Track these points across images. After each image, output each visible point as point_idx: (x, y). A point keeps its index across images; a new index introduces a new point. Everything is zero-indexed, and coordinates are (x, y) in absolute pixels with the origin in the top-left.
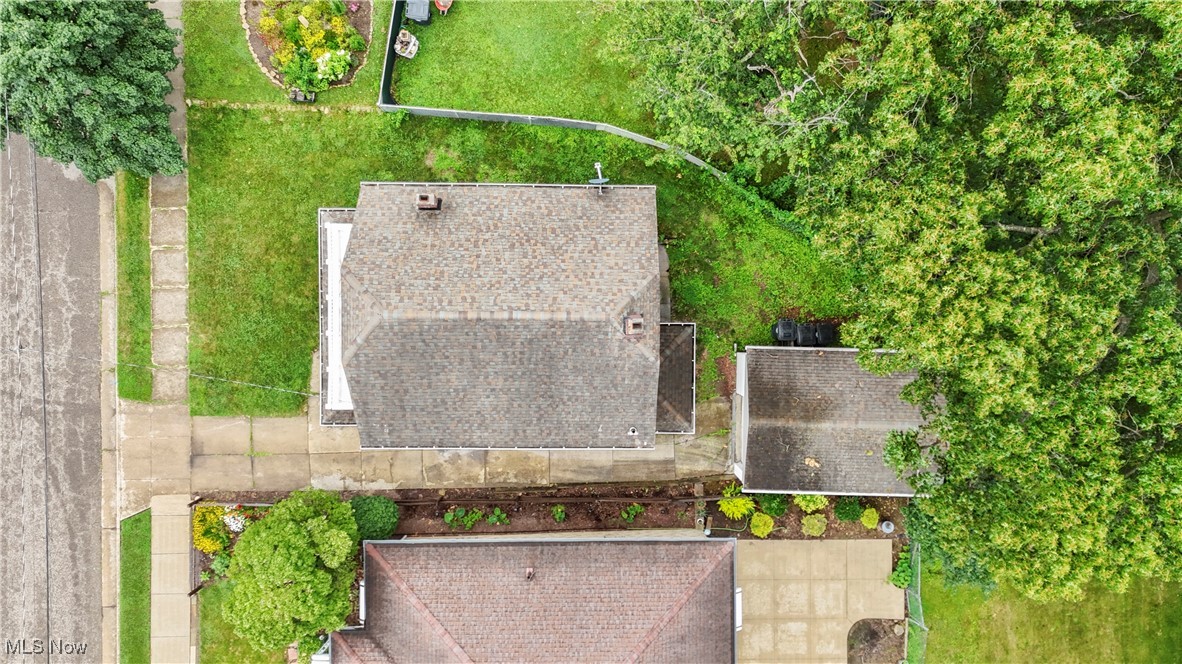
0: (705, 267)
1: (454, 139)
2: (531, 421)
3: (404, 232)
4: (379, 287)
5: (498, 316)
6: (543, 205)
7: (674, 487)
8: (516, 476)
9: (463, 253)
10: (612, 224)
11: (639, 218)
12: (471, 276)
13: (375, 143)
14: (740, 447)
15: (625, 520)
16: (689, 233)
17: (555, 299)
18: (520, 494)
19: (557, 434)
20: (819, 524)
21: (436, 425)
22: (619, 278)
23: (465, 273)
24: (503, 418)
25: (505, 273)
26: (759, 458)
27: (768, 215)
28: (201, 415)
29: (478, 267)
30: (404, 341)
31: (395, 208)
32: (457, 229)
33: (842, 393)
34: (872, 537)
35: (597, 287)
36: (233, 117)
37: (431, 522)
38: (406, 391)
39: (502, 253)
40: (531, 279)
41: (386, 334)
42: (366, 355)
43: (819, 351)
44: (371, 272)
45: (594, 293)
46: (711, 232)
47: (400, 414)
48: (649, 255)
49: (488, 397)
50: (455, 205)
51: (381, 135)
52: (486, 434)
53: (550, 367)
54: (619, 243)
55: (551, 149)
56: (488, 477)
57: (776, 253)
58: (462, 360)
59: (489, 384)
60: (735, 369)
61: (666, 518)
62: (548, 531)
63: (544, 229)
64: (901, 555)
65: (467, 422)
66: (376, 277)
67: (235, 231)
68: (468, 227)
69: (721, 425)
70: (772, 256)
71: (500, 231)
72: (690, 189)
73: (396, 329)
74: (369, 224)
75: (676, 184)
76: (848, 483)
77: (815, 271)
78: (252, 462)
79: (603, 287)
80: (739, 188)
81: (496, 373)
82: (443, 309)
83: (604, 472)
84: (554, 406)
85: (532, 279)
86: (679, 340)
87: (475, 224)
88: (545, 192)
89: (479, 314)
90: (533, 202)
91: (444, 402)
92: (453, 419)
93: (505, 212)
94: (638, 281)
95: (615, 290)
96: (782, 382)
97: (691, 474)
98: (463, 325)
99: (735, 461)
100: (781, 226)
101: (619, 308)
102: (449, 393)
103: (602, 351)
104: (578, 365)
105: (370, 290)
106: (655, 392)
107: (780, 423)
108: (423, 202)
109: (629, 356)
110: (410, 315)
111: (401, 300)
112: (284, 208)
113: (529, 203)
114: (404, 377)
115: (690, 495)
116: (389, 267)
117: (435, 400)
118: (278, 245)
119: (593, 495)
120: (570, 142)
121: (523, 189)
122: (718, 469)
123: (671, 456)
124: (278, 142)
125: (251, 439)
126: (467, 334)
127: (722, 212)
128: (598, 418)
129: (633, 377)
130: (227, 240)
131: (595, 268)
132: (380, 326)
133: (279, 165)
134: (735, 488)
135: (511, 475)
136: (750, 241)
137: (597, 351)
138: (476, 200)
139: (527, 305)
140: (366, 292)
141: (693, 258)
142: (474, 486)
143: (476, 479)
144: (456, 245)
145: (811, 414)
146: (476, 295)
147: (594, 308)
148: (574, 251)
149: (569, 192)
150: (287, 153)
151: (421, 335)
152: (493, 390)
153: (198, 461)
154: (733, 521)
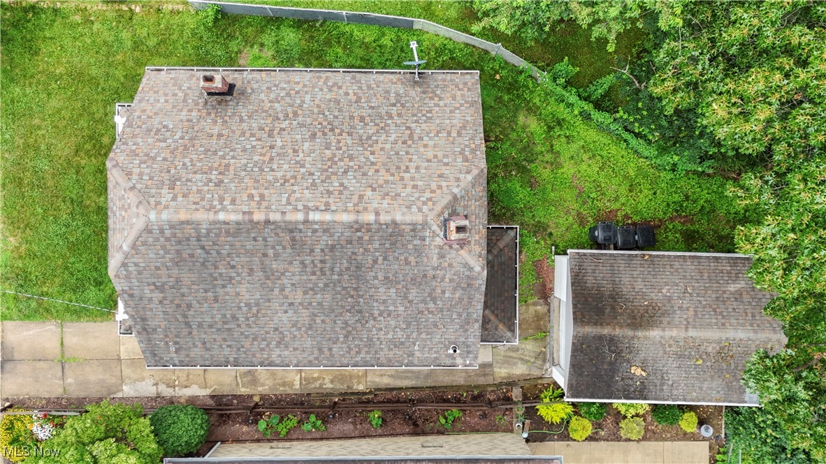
0: (523, 170)
1: (268, 38)
2: (338, 339)
3: (188, 121)
4: (150, 182)
5: (290, 217)
6: (351, 92)
7: (492, 391)
8: (332, 382)
9: (254, 143)
10: (430, 112)
11: (462, 105)
12: (261, 170)
13: (187, 43)
14: (558, 350)
15: (443, 425)
16: (507, 136)
17: (361, 197)
18: (337, 400)
19: (367, 353)
20: (638, 428)
21: (229, 343)
22: (439, 172)
23: (255, 166)
24: (305, 335)
25: (303, 166)
26: (583, 367)
27: (586, 117)
28: (11, 319)
29: (272, 159)
30: (179, 247)
31: (181, 94)
32: (250, 117)
33: (670, 299)
34: (689, 440)
35: (412, 183)
36: (43, 16)
37: (245, 428)
38: (189, 306)
39: (300, 144)
40: (333, 173)
41: (157, 240)
42: (136, 265)
43: (644, 255)
44: (143, 166)
45: (409, 190)
46: (529, 134)
47: (185, 331)
48: (473, 146)
49: (286, 312)
50: (250, 91)
51: (194, 34)
52: (286, 353)
53: (357, 278)
54: (438, 132)
55: (367, 48)
56: (304, 382)
57: (594, 156)
58: (251, 270)
59: (286, 297)
60: (553, 272)
61: (484, 422)
62: (364, 437)
63: (352, 118)
64: (719, 457)
65: (264, 340)
66: (147, 171)
67: (43, 132)
68: (264, 114)
69: (539, 329)
70: (590, 158)
71: (300, 119)
72: (509, 91)
73: (168, 233)
74: (148, 112)
75: (494, 86)
76: (675, 392)
77: (632, 173)
78: (63, 368)
79: (420, 183)
80: (559, 89)
81: (293, 284)
82: (224, 209)
83: (422, 377)
84: (363, 322)
85: (335, 174)
86: (501, 244)
87: (271, 112)
88: (354, 78)
89: (267, 215)
90: (340, 88)
91: (234, 317)
92: (247, 337)
93: (308, 98)
94: (462, 176)
95: (434, 186)
96: (607, 287)
97: (509, 377)
98: (248, 228)
99: (554, 364)
100: (601, 128)
101: (438, 208)
102: (240, 308)
103: (419, 260)
104: (390, 275)
105: (138, 186)
106: (480, 306)
107: (606, 331)
108: (208, 84)
109: (450, 265)
110: (183, 216)
111: (174, 198)
112: (94, 108)
113: (335, 89)
114: (184, 290)
115: (508, 400)
116: (165, 159)
117: (224, 316)
118: (88, 146)
119: (410, 400)
120: (386, 41)
121: (329, 74)
122: (536, 373)
123: (490, 359)
124: (89, 41)
125: (62, 344)
126: (255, 239)
127: (540, 114)
128: (414, 335)
129: (455, 289)
130: (36, 140)
131: (410, 160)
132: (148, 230)
133: (89, 64)
134: (553, 392)
135: (327, 381)
136: (568, 143)
137: (412, 259)
138: (275, 86)
139: (327, 204)
140: (133, 188)
141: (510, 161)
142: (290, 391)
143: (291, 385)
144: (247, 135)
145: (638, 321)
146: (266, 192)
147: (409, 207)
148: (386, 142)
149: (381, 77)
150: (97, 52)
151: (199, 240)
152: (291, 304)
153: (8, 366)
154: (551, 425)
